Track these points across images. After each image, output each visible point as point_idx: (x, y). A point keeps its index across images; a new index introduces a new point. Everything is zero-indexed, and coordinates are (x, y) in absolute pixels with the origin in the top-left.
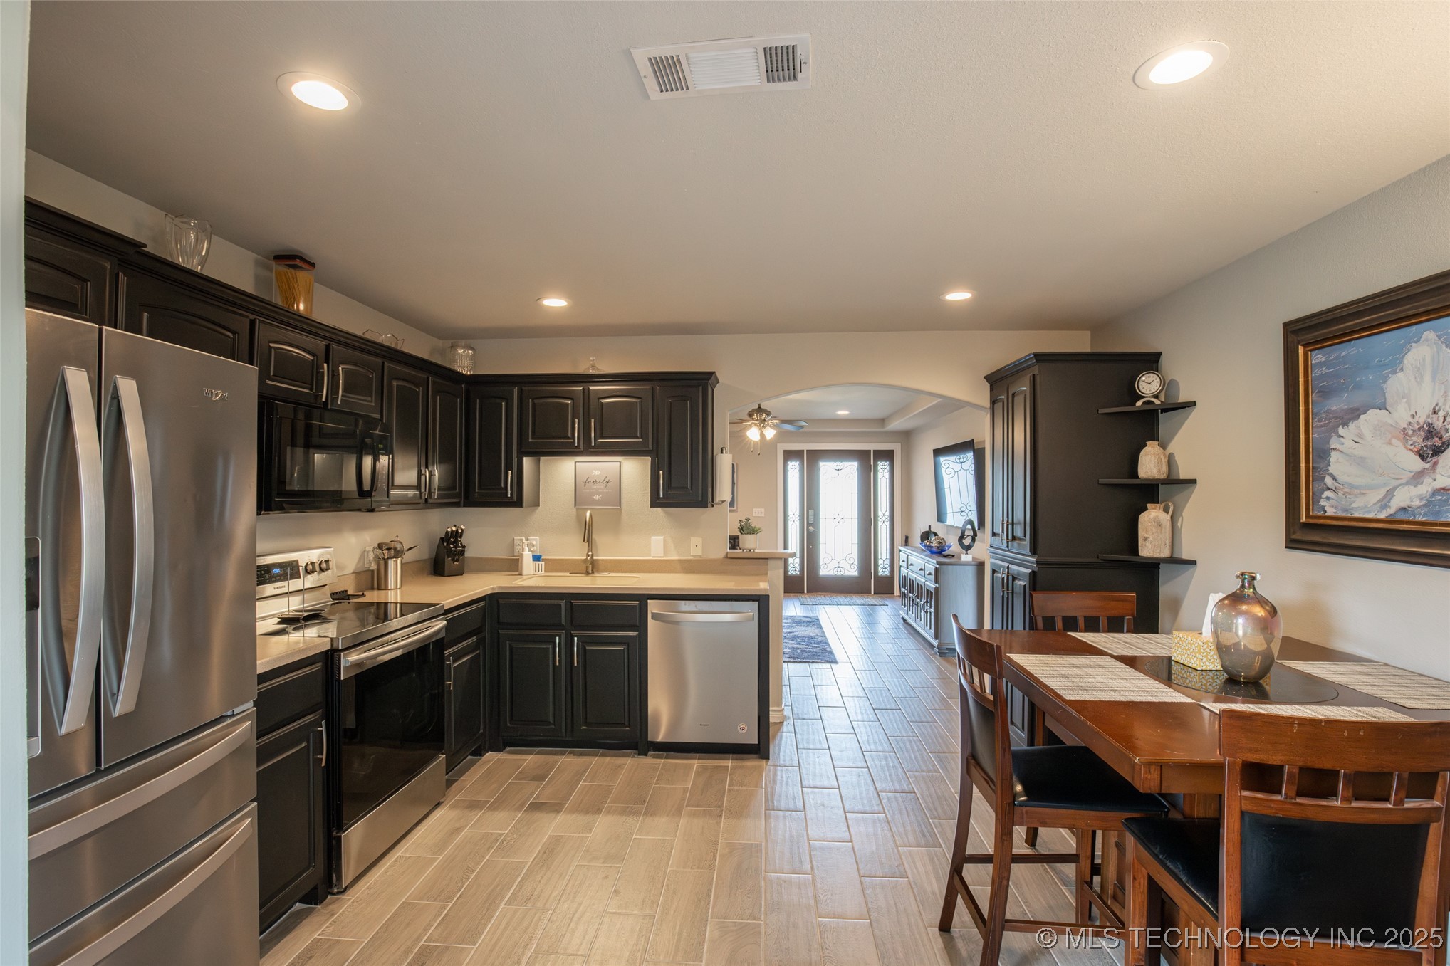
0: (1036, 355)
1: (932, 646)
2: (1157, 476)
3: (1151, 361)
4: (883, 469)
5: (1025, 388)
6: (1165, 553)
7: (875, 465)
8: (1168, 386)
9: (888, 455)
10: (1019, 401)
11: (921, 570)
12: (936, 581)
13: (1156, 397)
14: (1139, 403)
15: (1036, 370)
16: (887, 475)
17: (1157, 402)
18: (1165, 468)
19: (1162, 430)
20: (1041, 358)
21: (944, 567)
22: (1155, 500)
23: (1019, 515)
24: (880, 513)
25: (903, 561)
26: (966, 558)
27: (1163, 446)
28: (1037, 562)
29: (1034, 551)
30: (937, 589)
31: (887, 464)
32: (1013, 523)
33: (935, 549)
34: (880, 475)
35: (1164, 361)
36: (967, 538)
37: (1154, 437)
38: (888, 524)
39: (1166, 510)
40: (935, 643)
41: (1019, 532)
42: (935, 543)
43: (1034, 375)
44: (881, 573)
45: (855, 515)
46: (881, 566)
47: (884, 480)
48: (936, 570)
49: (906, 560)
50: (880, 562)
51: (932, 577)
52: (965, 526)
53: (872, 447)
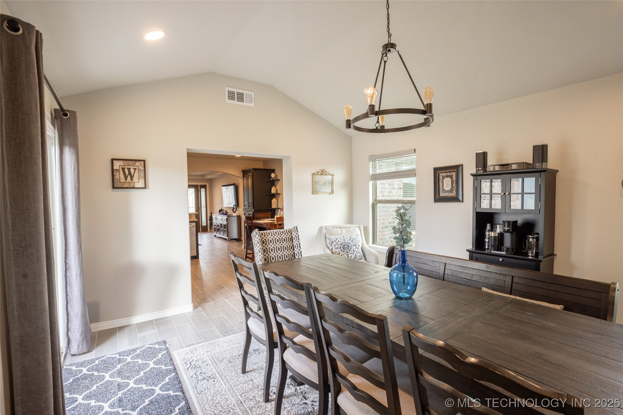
0: (253, 169)
1: (226, 239)
2: (275, 193)
3: (273, 171)
4: (203, 191)
5: (251, 174)
6: (276, 207)
7: (200, 190)
8: (276, 176)
9: (204, 187)
10: (250, 177)
11: (221, 219)
12: (227, 221)
13: (274, 178)
14: (271, 179)
15: (253, 171)
16: (204, 193)
17: (274, 179)
18: (276, 191)
19: (275, 184)
20: (254, 169)
21: (229, 217)
22: (274, 197)
23: (250, 201)
24: (202, 205)
25: (214, 218)
26: (234, 215)
27: (276, 187)
28: (254, 210)
29: (253, 208)
30: (227, 224)
31: (204, 189)
32: (249, 203)
33: (225, 214)
34: (202, 193)
35: (276, 171)
36: (234, 209)
37: (274, 185)
38: (205, 209)
39: (276, 199)
40: (227, 238)
41: (250, 205)
42: (225, 212)
43: (253, 173)
44: (203, 225)
45: (194, 206)
46: (203, 223)
47: (203, 194)
48: (227, 218)
49: (215, 218)
50: (203, 221)
51: (226, 221)
52: (234, 206)
53: (199, 184)
